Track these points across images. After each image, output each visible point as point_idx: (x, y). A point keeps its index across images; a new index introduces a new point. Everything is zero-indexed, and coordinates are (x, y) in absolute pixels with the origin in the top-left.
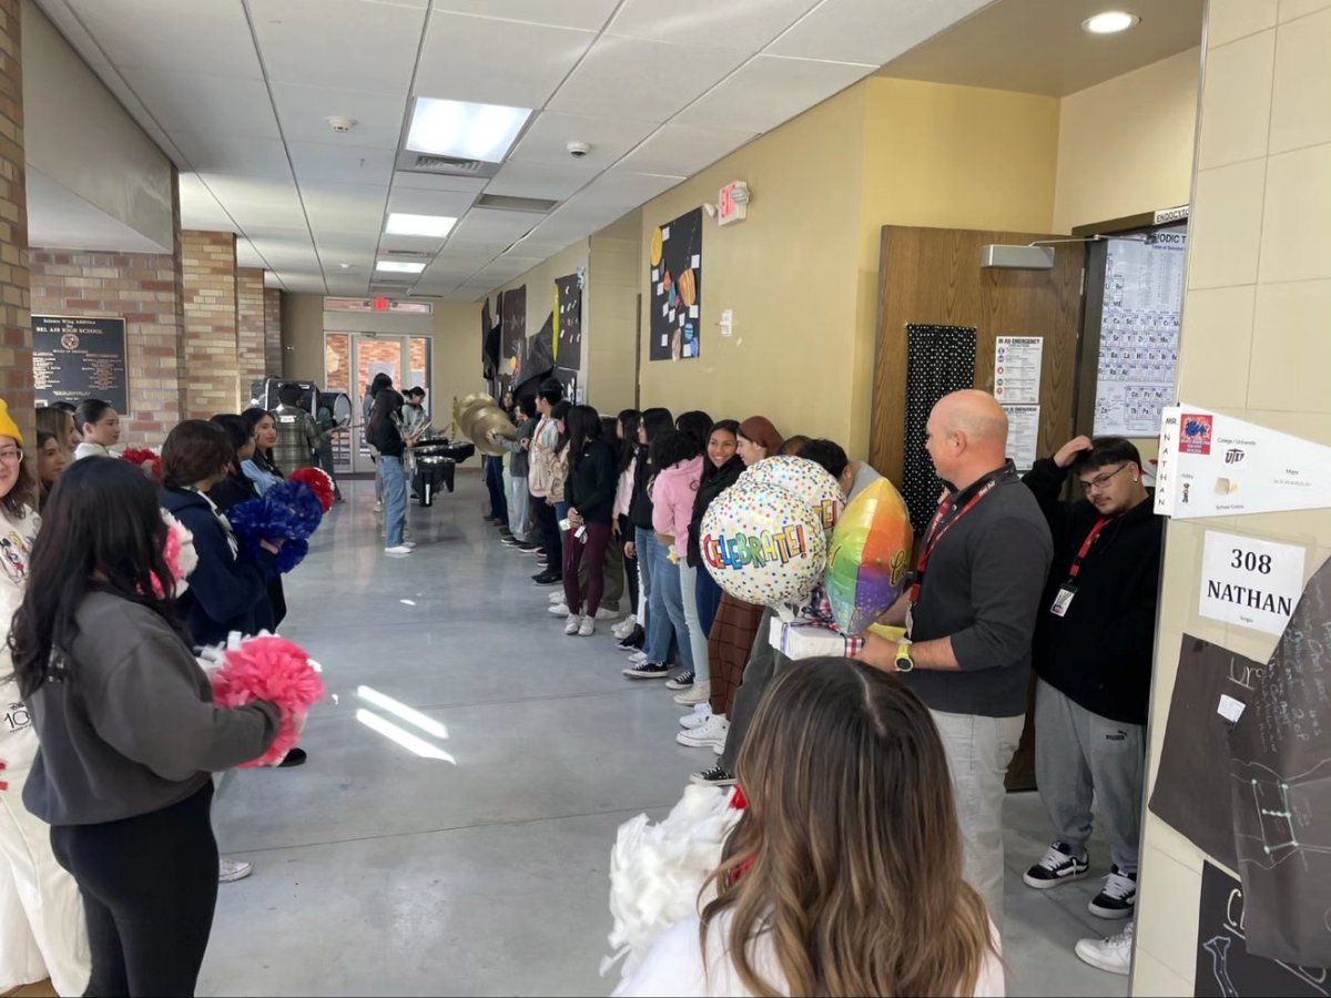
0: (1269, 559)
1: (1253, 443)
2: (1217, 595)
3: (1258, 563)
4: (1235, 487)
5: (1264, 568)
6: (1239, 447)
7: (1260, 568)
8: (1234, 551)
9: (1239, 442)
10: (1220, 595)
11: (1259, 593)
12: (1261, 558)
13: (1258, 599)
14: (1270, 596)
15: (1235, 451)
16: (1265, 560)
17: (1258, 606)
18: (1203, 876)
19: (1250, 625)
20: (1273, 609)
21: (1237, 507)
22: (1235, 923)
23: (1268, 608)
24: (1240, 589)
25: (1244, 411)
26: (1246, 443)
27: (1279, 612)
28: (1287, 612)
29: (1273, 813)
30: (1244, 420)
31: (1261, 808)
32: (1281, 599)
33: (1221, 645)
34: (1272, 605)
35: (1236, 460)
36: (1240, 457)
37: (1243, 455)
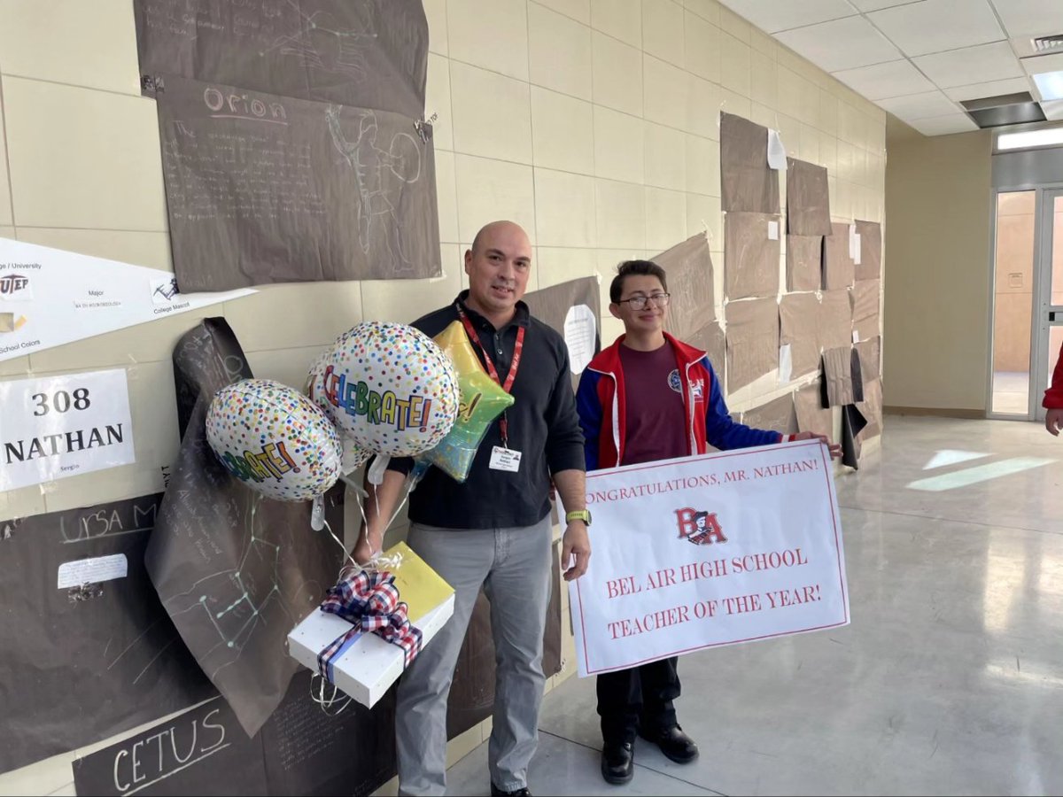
0: (86, 392)
1: (36, 266)
2: (21, 457)
3: (73, 400)
4: (22, 321)
5: (82, 403)
6: (17, 272)
7: (77, 405)
8: (34, 397)
9: (16, 266)
10: (26, 455)
11: (80, 433)
12: (76, 394)
13: (80, 440)
14: (95, 431)
15: (13, 277)
16: (81, 394)
17: (81, 446)
18: (76, 782)
19: (75, 472)
20: (101, 443)
21: (30, 344)
22: (127, 786)
23: (95, 444)
24: (53, 438)
25: (12, 228)
26: (27, 266)
27: (110, 443)
28: (120, 439)
29: (230, 608)
30: (16, 239)
31: (214, 615)
32: (110, 429)
33: (41, 511)
34: (99, 439)
35: (17, 288)
36: (21, 284)
37: (25, 282)
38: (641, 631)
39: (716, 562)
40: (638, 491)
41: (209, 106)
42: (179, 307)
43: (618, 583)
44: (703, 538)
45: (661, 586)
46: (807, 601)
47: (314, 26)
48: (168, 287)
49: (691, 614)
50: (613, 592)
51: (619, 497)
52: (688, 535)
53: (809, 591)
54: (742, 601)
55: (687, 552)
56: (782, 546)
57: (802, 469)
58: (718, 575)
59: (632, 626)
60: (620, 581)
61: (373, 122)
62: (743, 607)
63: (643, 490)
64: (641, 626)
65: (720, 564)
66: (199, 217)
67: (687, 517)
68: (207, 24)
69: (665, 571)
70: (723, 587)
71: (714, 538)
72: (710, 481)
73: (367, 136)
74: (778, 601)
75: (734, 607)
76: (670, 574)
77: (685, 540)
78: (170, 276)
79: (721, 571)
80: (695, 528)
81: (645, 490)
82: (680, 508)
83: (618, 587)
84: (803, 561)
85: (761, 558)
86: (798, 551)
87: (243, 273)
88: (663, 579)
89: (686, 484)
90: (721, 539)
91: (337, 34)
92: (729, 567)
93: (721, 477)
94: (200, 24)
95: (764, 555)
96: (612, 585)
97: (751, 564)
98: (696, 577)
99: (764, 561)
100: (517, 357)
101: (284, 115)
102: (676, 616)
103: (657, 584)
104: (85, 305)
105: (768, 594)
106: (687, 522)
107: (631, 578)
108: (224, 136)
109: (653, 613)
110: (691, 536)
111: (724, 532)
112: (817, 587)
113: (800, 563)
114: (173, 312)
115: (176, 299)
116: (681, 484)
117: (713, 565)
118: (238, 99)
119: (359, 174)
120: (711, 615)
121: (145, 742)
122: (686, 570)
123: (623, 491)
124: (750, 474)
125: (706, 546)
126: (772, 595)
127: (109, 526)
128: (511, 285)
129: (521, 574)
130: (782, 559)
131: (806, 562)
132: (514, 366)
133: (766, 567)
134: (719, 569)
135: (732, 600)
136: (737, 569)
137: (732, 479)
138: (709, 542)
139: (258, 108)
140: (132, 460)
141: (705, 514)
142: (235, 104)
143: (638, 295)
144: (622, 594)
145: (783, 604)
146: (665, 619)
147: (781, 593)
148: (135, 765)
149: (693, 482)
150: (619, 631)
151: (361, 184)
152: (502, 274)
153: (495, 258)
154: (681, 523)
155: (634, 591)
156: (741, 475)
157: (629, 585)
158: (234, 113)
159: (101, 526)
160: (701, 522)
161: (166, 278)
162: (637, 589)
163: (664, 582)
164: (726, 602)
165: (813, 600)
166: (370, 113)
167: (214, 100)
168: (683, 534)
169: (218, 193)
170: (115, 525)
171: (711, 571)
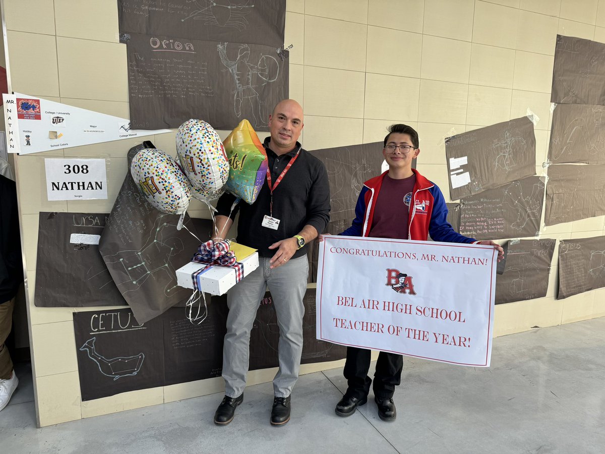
0: (87, 167)
1: (68, 114)
2: (58, 189)
3: (81, 169)
5: (85, 171)
6: (60, 116)
7: (82, 172)
8: (65, 166)
9: (60, 113)
10: (60, 188)
11: (83, 183)
12: (82, 167)
13: (83, 186)
14: (90, 183)
15: (58, 117)
16: (85, 167)
17: (84, 189)
18: (74, 320)
19: (80, 198)
20: (93, 189)
21: (64, 145)
22: (96, 330)
23: (90, 188)
24: (72, 183)
25: (59, 98)
26: (64, 114)
27: (96, 189)
28: (101, 188)
29: (135, 267)
30: (60, 103)
31: (127, 268)
32: (96, 183)
33: (66, 211)
34: (92, 187)
35: (59, 122)
36: (61, 120)
37: (63, 120)
38: (352, 328)
39: (406, 305)
40: (366, 253)
41: (152, 45)
42: (133, 135)
43: (344, 299)
44: (402, 289)
45: (369, 308)
46: (460, 345)
47: (215, 4)
48: (127, 126)
49: (385, 329)
50: (340, 303)
51: (355, 253)
52: (392, 285)
53: (463, 340)
54: (417, 332)
55: (390, 294)
56: (451, 307)
57: (477, 263)
58: (406, 312)
59: (347, 324)
60: (346, 298)
61: (248, 50)
62: (417, 337)
63: (369, 252)
64: (353, 326)
65: (408, 307)
66: (144, 96)
67: (394, 274)
68: (154, 9)
69: (373, 301)
70: (407, 321)
71: (408, 291)
72: (412, 256)
73: (242, 58)
74: (440, 339)
75: (412, 335)
76: (376, 303)
77: (390, 287)
78: (129, 121)
79: (408, 311)
80: (397, 282)
81: (370, 253)
82: (391, 268)
83: (344, 301)
84: (462, 320)
85: (435, 311)
86: (460, 313)
87: (165, 122)
88: (371, 305)
89: (397, 255)
90: (412, 292)
91: (229, 7)
92: (414, 310)
93: (419, 256)
94: (150, 8)
95: (437, 310)
96: (341, 299)
97: (428, 313)
98: (393, 310)
99: (437, 313)
100: (285, 171)
101: (192, 48)
102: (376, 328)
103: (367, 306)
104: (88, 131)
105: (435, 334)
106: (393, 278)
107: (352, 299)
108: (159, 59)
109: (361, 321)
110: (394, 286)
111: (415, 289)
112: (469, 339)
113: (459, 321)
114: (129, 137)
115: (130, 132)
116: (393, 255)
117: (404, 306)
118: (168, 42)
119: (236, 77)
120: (397, 335)
121: (106, 314)
122: (387, 304)
123: (358, 251)
124: (439, 258)
125: (402, 294)
126: (437, 335)
127: (94, 223)
128: (289, 133)
129: (278, 285)
130: (448, 315)
131: (464, 321)
132: (282, 175)
133: (437, 317)
134: (408, 309)
135: (412, 330)
136: (418, 312)
137: (427, 259)
138: (405, 292)
139: (178, 46)
140: (106, 197)
141: (405, 275)
142: (166, 45)
143: (392, 144)
144: (345, 305)
145: (443, 343)
146: (368, 327)
147: (444, 335)
148: (100, 322)
149: (401, 255)
150: (339, 324)
151: (238, 82)
152: (284, 127)
153: (282, 118)
154: (390, 277)
155: (352, 306)
156: (433, 257)
157: (350, 302)
158: (165, 49)
159: (91, 222)
160: (402, 280)
161: (126, 122)
162: (354, 305)
163: (371, 306)
164: (407, 330)
165: (465, 346)
166: (246, 46)
167: (155, 43)
168: (389, 283)
169: (155, 86)
170: (97, 224)
171: (402, 309)
